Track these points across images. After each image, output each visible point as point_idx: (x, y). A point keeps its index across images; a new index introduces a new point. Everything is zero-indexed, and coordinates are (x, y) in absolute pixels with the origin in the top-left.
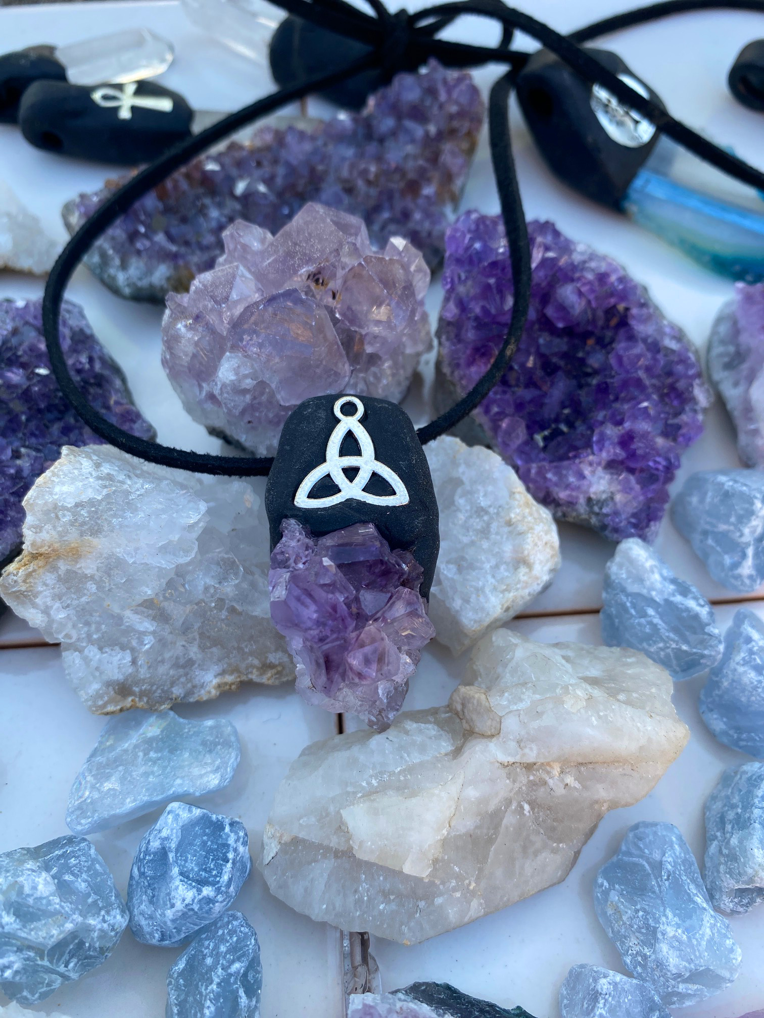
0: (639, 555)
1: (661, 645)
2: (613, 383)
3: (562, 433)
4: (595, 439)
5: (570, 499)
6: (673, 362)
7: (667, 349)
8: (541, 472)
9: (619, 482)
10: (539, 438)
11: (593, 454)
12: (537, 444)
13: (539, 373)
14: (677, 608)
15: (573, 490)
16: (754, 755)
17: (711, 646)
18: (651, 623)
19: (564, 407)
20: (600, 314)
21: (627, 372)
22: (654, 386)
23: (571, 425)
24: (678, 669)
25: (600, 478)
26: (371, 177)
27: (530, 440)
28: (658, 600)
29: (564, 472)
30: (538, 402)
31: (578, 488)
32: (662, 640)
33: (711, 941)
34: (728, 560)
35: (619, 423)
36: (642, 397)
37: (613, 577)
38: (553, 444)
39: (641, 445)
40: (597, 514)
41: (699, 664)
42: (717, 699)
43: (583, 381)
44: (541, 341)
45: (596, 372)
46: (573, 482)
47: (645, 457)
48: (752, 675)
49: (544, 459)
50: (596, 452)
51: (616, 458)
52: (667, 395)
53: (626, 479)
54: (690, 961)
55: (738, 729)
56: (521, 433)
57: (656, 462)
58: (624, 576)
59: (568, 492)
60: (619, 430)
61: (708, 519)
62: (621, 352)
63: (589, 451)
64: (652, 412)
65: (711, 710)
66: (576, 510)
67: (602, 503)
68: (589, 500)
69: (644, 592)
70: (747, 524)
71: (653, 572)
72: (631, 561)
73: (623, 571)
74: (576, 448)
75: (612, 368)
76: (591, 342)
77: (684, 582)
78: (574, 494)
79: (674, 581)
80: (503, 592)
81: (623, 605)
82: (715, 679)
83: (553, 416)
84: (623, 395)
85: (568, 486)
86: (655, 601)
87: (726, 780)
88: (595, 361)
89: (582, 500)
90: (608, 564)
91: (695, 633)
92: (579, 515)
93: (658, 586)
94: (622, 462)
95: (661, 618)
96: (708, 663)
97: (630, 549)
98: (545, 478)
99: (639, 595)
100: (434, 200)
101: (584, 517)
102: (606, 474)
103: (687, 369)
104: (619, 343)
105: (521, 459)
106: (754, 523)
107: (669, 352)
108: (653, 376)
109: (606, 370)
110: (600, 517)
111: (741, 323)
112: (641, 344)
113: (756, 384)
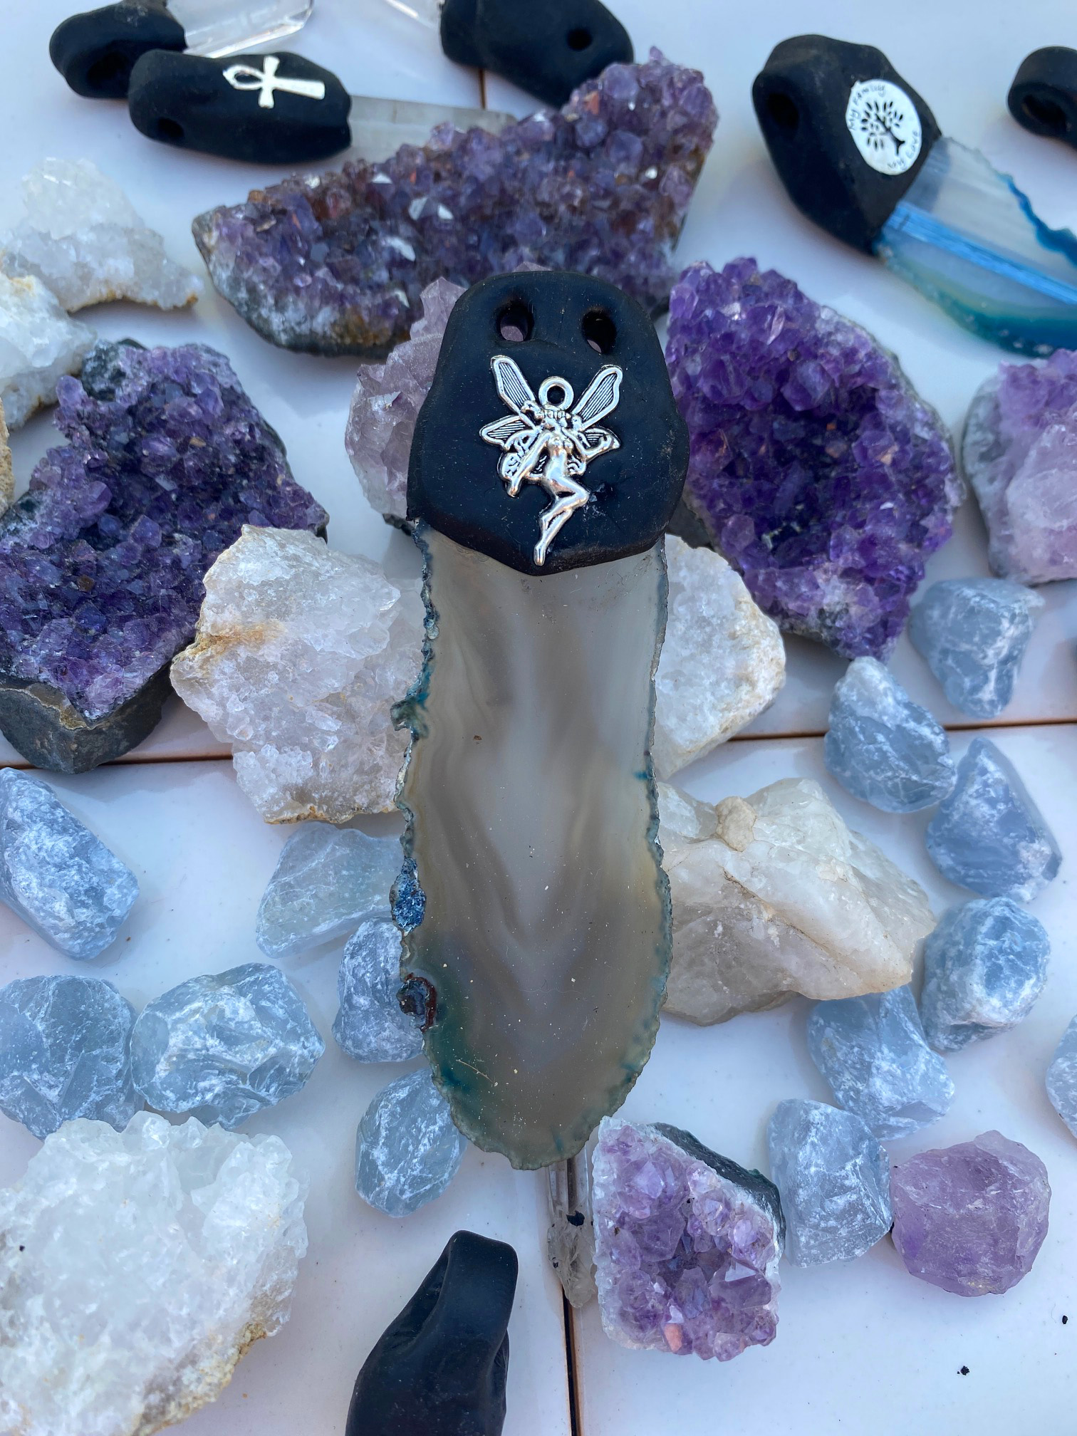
0: (872, 676)
1: (890, 774)
2: (855, 478)
3: (795, 533)
4: (832, 543)
5: (800, 611)
6: (924, 453)
7: (917, 437)
8: (770, 579)
9: (856, 595)
10: (767, 538)
11: (829, 560)
12: (766, 546)
13: (772, 462)
14: (910, 735)
15: (804, 601)
16: (981, 893)
17: (943, 778)
18: (880, 750)
19: (797, 503)
20: (844, 394)
22: (900, 482)
23: (804, 524)
24: (906, 800)
25: (835, 587)
26: (576, 202)
27: (758, 543)
28: (889, 725)
29: (796, 581)
30: (770, 497)
31: (811, 599)
32: (891, 768)
33: (925, 1075)
34: (968, 683)
35: (860, 525)
36: (886, 496)
37: (842, 699)
38: (784, 545)
39: (882, 553)
40: (830, 628)
41: (930, 796)
42: (946, 833)
43: (820, 473)
44: (776, 425)
45: (836, 462)
46: (805, 591)
47: (886, 567)
48: (985, 809)
49: (774, 564)
50: (832, 558)
51: (854, 566)
52: (915, 492)
53: (864, 591)
55: (966, 865)
56: (749, 532)
57: (897, 571)
58: (855, 698)
59: (799, 603)
60: (859, 534)
61: (950, 637)
62: (866, 443)
63: (824, 556)
64: (896, 514)
65: (939, 845)
66: (807, 623)
67: (835, 616)
68: (821, 612)
69: (876, 716)
70: (992, 645)
71: (886, 695)
72: (863, 682)
73: (855, 693)
74: (810, 553)
75: (854, 460)
76: (831, 426)
77: (919, 707)
78: (805, 605)
79: (908, 705)
80: (722, 711)
81: (852, 731)
82: (945, 812)
83: (784, 513)
84: (865, 492)
85: (799, 596)
86: (887, 727)
87: (949, 918)
88: (835, 449)
89: (813, 612)
90: (838, 684)
91: (927, 763)
92: (808, 628)
93: (891, 710)
94: (861, 571)
95: (891, 746)
96: (939, 796)
97: (863, 669)
98: (775, 586)
99: (868, 719)
100: (652, 235)
101: (814, 630)
102: (842, 583)
103: (939, 464)
104: (864, 430)
105: (747, 562)
106: (999, 644)
107: (920, 441)
108: (900, 472)
109: (847, 461)
110: (832, 632)
111: (1004, 409)
112: (889, 433)
113: (1013, 484)
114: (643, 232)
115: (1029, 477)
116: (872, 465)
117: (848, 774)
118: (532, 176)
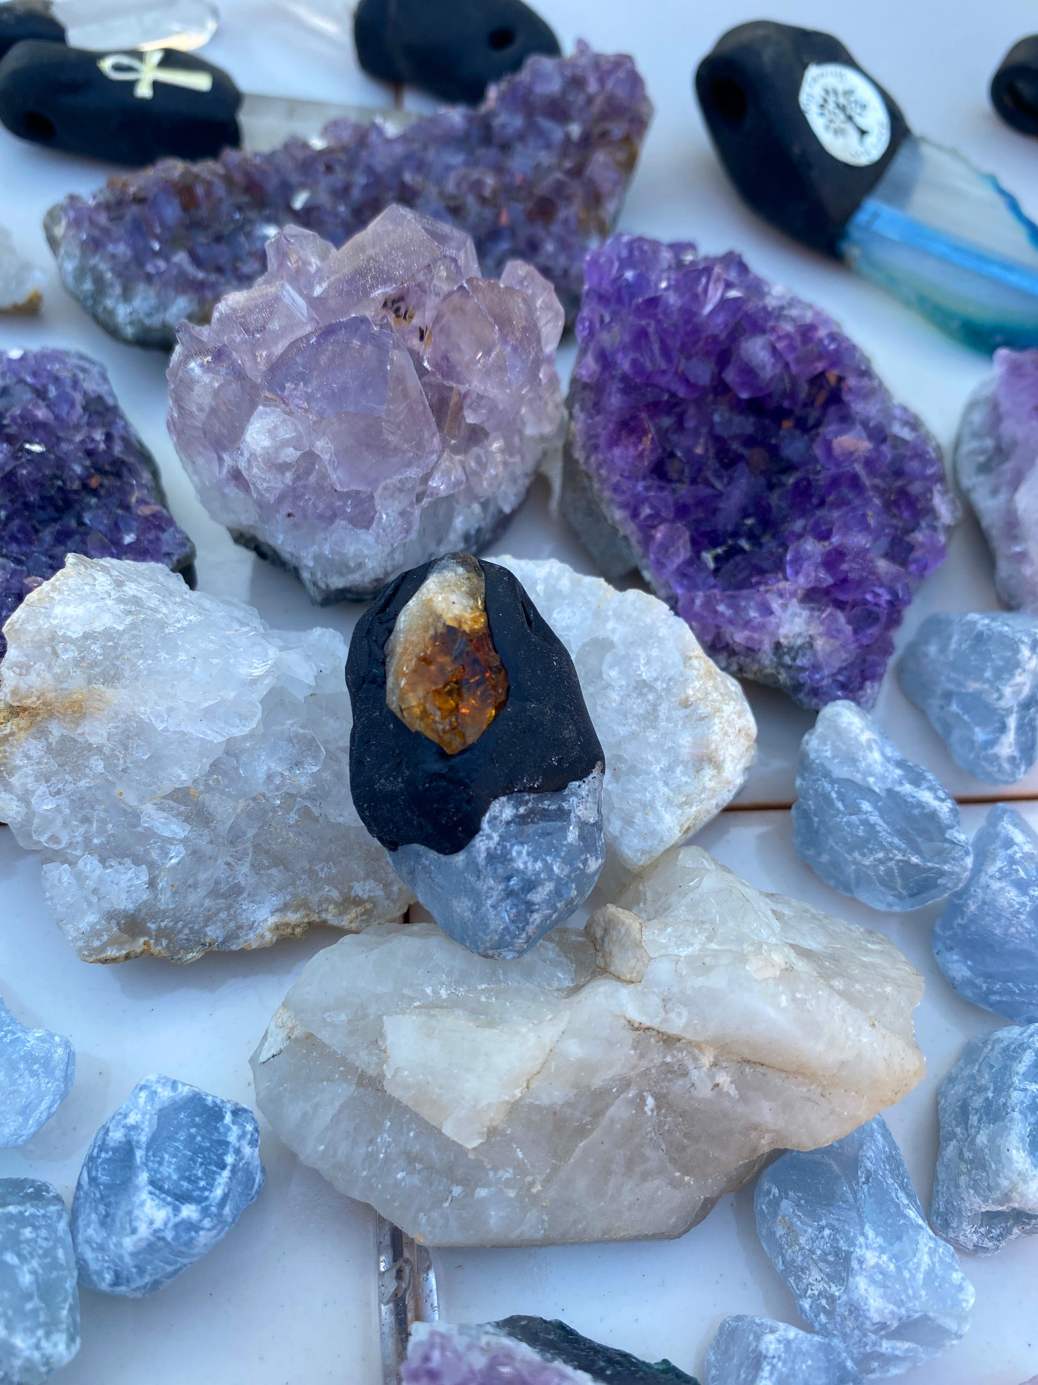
0: (850, 724)
1: (881, 855)
2: (817, 481)
3: (742, 551)
4: (788, 557)
5: (750, 645)
6: (904, 456)
7: (896, 438)
8: (709, 604)
9: (822, 622)
10: (708, 557)
11: (786, 579)
12: (706, 567)
13: (713, 463)
14: (905, 801)
15: (754, 629)
16: (1011, 1017)
17: (954, 859)
18: (866, 823)
19: (746, 516)
20: (802, 381)
21: (838, 464)
22: (875, 487)
23: (756, 541)
24: (904, 893)
25: (795, 615)
27: (695, 559)
28: (877, 790)
29: (743, 604)
30: (708, 505)
31: (762, 628)
32: (883, 848)
33: (930, 1273)
34: (980, 735)
35: (825, 536)
36: (859, 502)
37: (812, 756)
38: (728, 567)
39: (855, 566)
40: (790, 667)
41: (936, 886)
42: (959, 931)
43: (775, 480)
44: (717, 418)
45: (794, 466)
46: (755, 618)
47: (860, 585)
48: (1012, 894)
49: (714, 586)
50: (790, 578)
51: (818, 585)
52: (895, 502)
53: (832, 617)
54: (900, 1304)
55: (988, 976)
56: (683, 548)
57: (876, 595)
58: (829, 754)
59: (747, 633)
60: (824, 547)
61: (953, 675)
62: (830, 439)
63: (780, 575)
65: (952, 949)
66: (759, 662)
67: (796, 652)
68: (778, 646)
69: (858, 777)
70: (1008, 680)
71: (871, 749)
72: (839, 732)
73: (828, 747)
74: (761, 571)
75: (816, 461)
76: (787, 424)
77: (916, 766)
78: (756, 636)
79: (900, 764)
81: (826, 797)
82: (957, 902)
83: (730, 528)
84: (831, 498)
85: (747, 624)
86: (873, 791)
87: (969, 1053)
88: (793, 447)
89: (767, 646)
90: (806, 737)
91: (931, 840)
92: (763, 667)
93: (879, 769)
94: (827, 592)
95: (882, 816)
96: (949, 885)
97: (839, 714)
98: (716, 612)
99: (849, 782)
100: (575, 226)
101: (769, 671)
102: (804, 609)
103: (924, 469)
104: (829, 424)
105: (682, 586)
106: (1018, 679)
107: (899, 442)
108: (877, 474)
109: (807, 464)
110: (792, 673)
111: (1004, 408)
112: (859, 429)
113: (1024, 486)
117: (825, 858)
118: (439, 169)
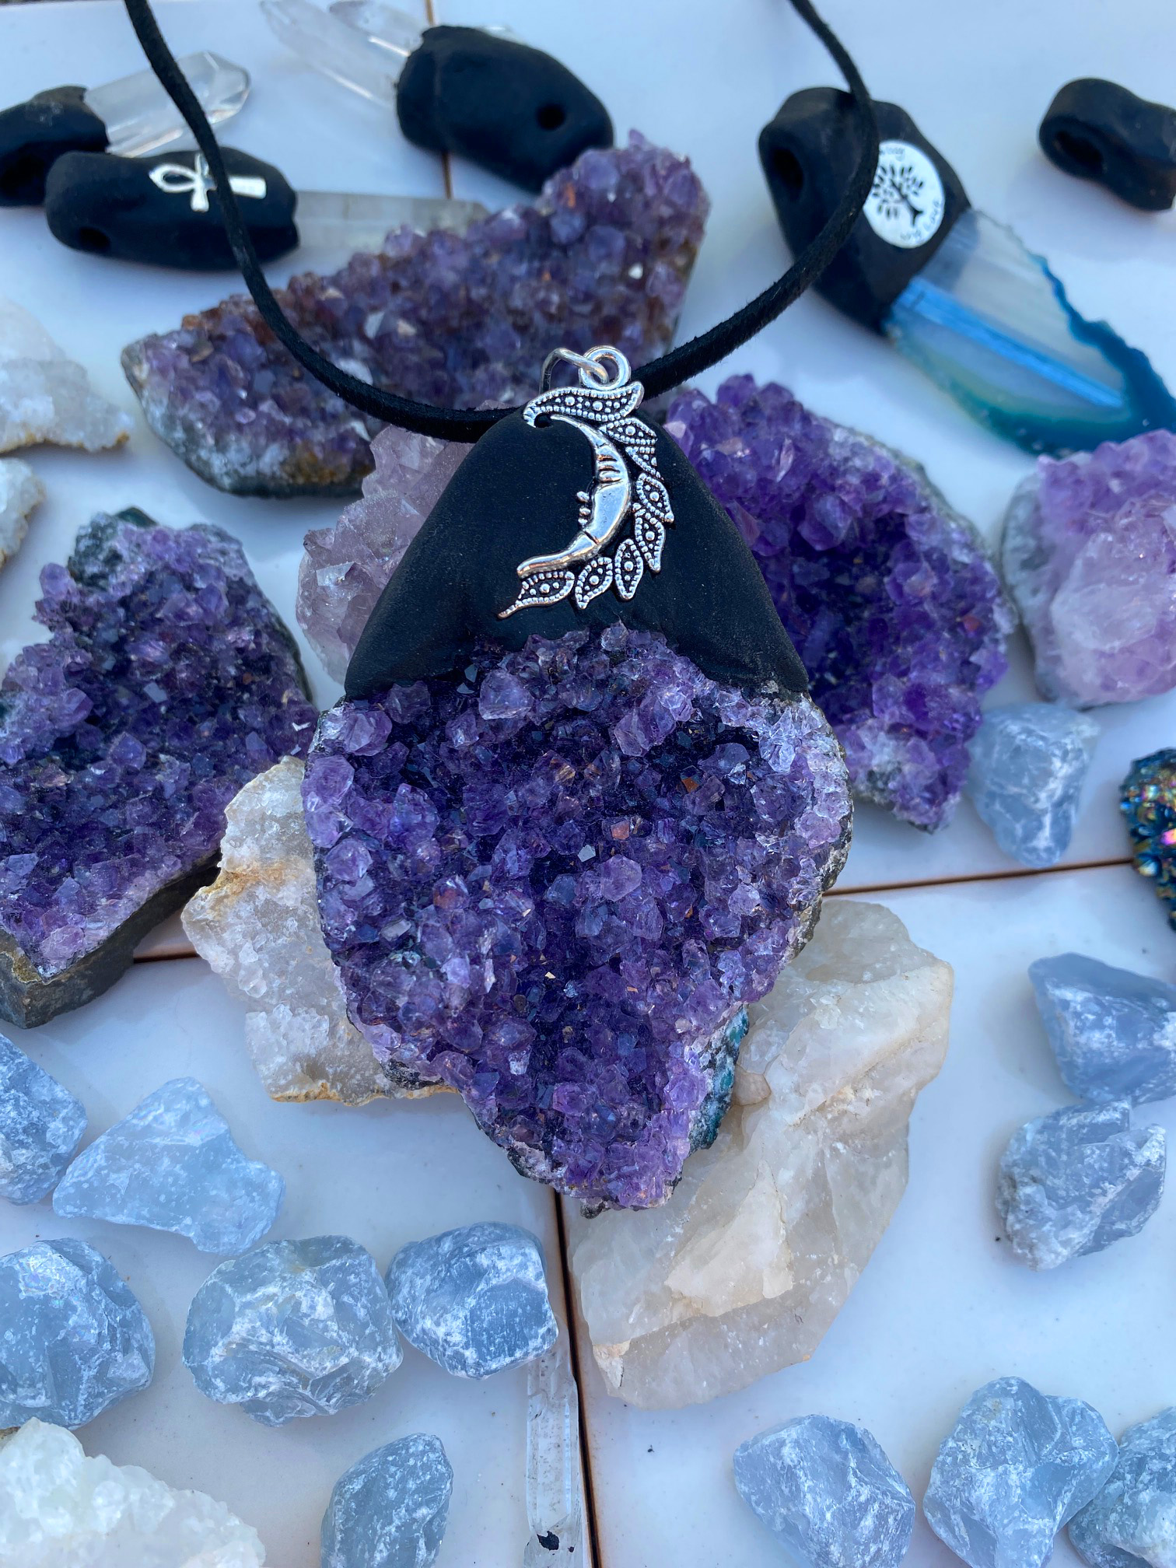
2: (892, 619)
3: (830, 686)
4: (874, 696)
6: (965, 580)
7: (956, 562)
9: (908, 752)
11: (873, 716)
13: (797, 608)
19: (830, 651)
20: (870, 525)
21: (910, 603)
22: (943, 618)
23: (840, 675)
25: (884, 745)
26: (553, 310)
31: (858, 762)
34: (1019, 829)
35: (904, 673)
36: (930, 636)
39: (933, 703)
40: (882, 790)
43: (852, 615)
44: (796, 569)
45: (868, 600)
46: (850, 755)
47: (939, 718)
50: (875, 713)
51: (901, 721)
52: (960, 625)
53: (916, 747)
57: (954, 721)
60: (904, 683)
61: (994, 779)
62: (900, 580)
63: (868, 713)
67: (887, 777)
70: (1043, 787)
74: (850, 710)
75: (888, 598)
76: (858, 561)
78: (852, 768)
83: (818, 663)
84: (905, 634)
88: (865, 586)
89: (862, 775)
92: (860, 792)
94: (910, 726)
100: (640, 342)
101: (865, 794)
102: (890, 739)
103: (984, 591)
104: (897, 561)
106: (1050, 785)
107: (959, 567)
108: (942, 605)
109: (880, 599)
110: (885, 794)
111: (1045, 511)
112: (925, 565)
113: (1060, 598)
114: (630, 339)
115: (1076, 590)
116: (908, 603)
118: (503, 280)
